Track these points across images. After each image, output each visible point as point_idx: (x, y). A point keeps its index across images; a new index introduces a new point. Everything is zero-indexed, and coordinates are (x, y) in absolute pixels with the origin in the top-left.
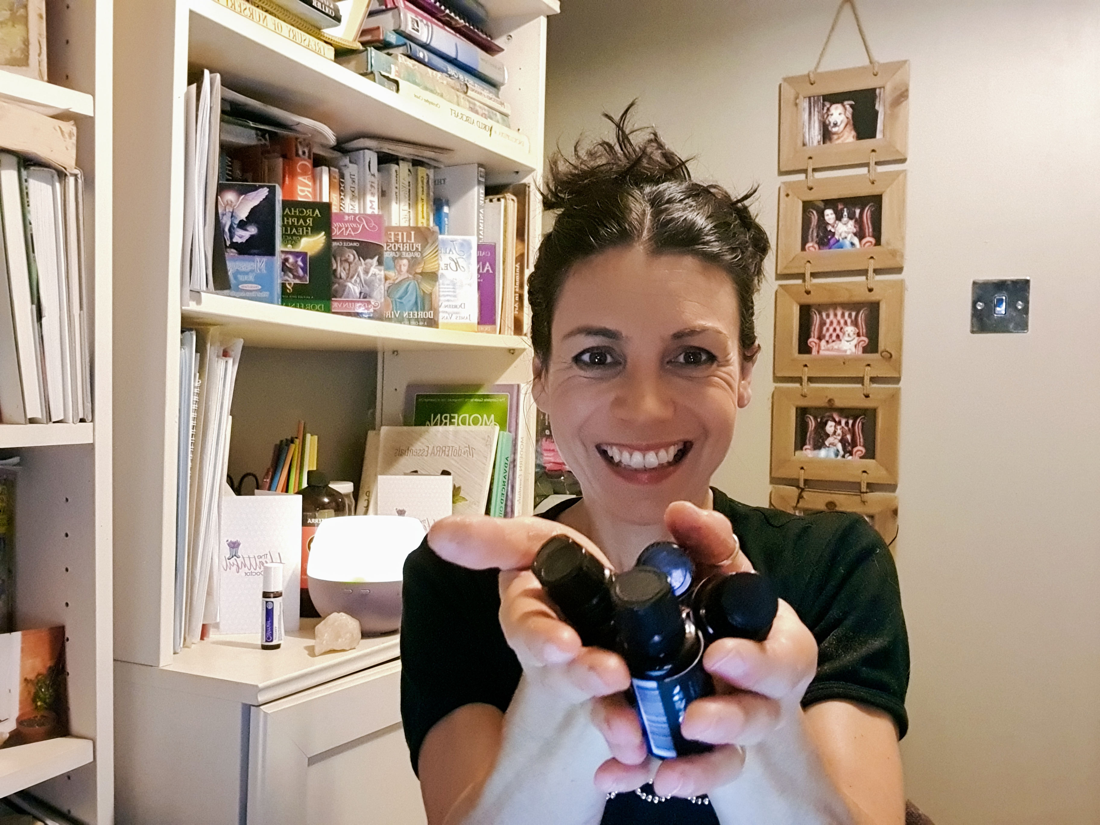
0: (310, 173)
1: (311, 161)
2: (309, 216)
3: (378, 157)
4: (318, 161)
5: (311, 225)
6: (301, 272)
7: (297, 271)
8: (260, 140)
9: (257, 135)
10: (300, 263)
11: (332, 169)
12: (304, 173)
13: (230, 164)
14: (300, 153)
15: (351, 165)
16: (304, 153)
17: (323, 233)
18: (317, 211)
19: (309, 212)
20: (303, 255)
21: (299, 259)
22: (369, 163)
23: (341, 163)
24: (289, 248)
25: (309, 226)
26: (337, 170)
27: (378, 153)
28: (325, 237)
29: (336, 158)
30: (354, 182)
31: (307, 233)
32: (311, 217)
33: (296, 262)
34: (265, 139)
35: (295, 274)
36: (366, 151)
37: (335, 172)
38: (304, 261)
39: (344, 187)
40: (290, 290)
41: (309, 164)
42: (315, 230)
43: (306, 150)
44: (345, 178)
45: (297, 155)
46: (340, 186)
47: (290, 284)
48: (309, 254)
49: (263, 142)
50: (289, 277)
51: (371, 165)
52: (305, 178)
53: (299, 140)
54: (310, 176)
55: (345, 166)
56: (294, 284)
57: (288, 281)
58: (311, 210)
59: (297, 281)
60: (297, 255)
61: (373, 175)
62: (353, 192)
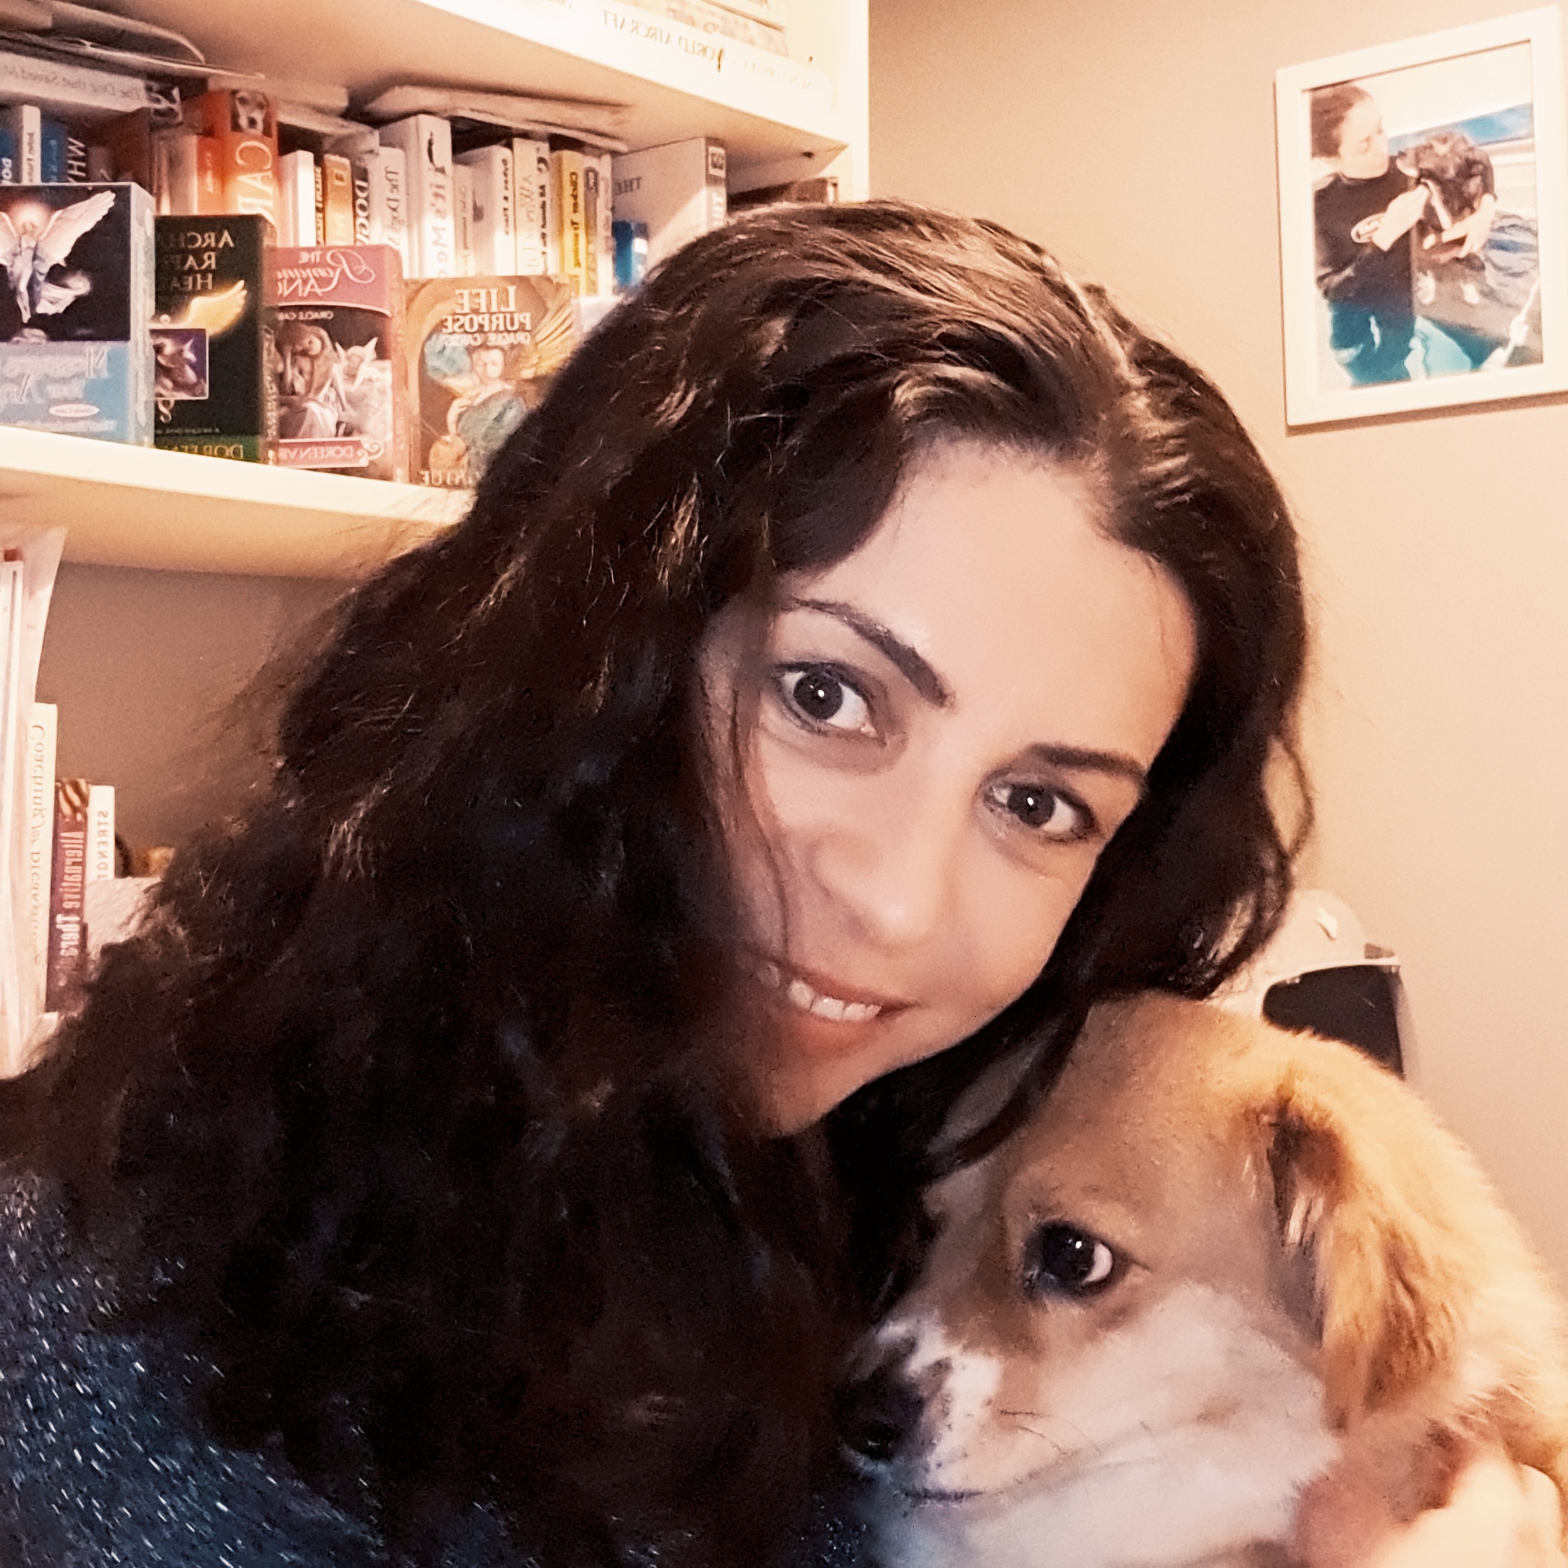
0: (268, 166)
1: (274, 140)
2: (208, 248)
3: (455, 133)
4: (290, 140)
5: (213, 267)
6: (191, 375)
7: (183, 373)
8: (158, 101)
9: (149, 89)
10: (190, 355)
11: (331, 158)
12: (255, 167)
13: (81, 154)
14: (243, 122)
15: (384, 151)
16: (252, 122)
17: (241, 283)
18: (226, 237)
19: (210, 239)
20: (195, 335)
21: (188, 346)
22: (430, 143)
23: (364, 146)
24: (165, 322)
25: (208, 270)
26: (346, 162)
27: (455, 121)
28: (245, 292)
29: (350, 137)
30: (395, 187)
31: (204, 286)
32: (213, 250)
33: (180, 352)
34: (172, 101)
35: (180, 379)
36: (422, 117)
37: (341, 166)
38: (197, 349)
39: (367, 199)
40: (166, 417)
41: (267, 148)
42: (223, 276)
43: (258, 116)
44: (370, 177)
45: (236, 127)
46: (355, 197)
47: (166, 403)
48: (210, 332)
49: (164, 105)
50: (165, 387)
51: (434, 148)
52: (255, 179)
53: (239, 95)
54: (269, 174)
55: (371, 152)
56: (177, 402)
57: (161, 395)
58: (213, 235)
59: (183, 396)
60: (181, 336)
61: (442, 170)
62: (394, 210)
